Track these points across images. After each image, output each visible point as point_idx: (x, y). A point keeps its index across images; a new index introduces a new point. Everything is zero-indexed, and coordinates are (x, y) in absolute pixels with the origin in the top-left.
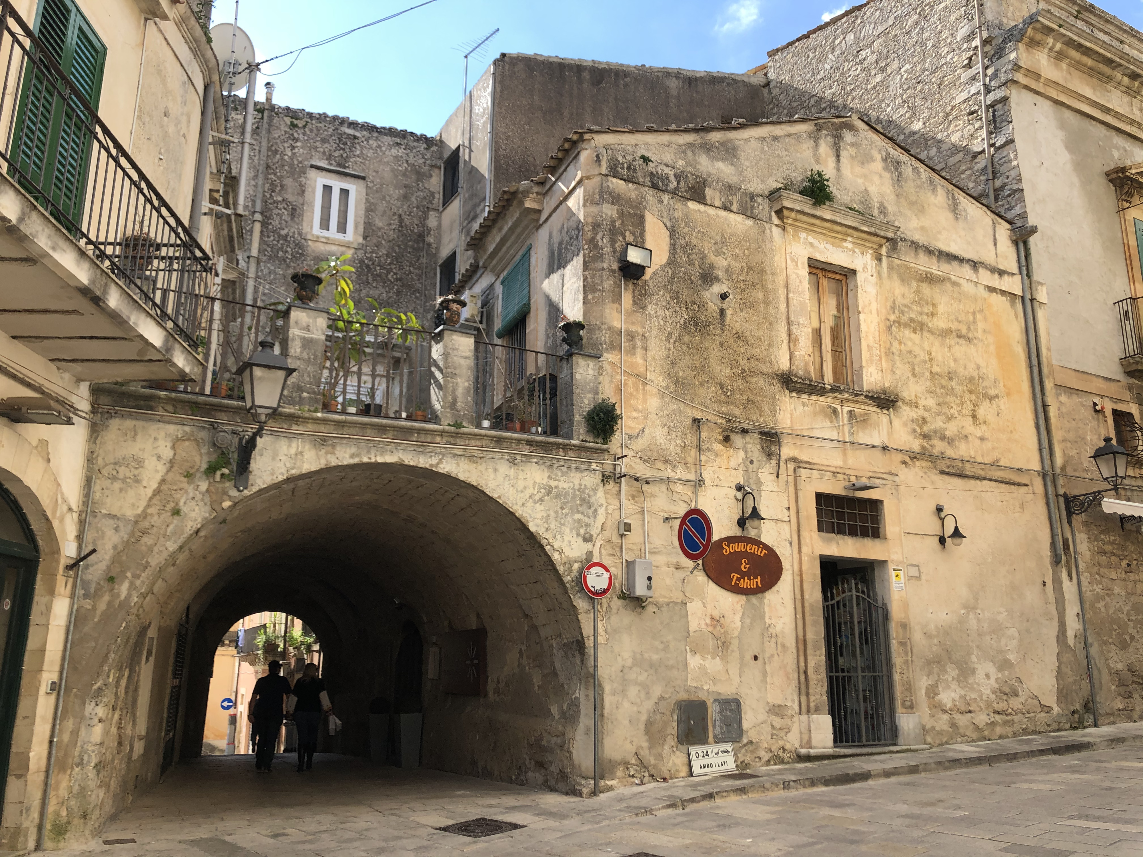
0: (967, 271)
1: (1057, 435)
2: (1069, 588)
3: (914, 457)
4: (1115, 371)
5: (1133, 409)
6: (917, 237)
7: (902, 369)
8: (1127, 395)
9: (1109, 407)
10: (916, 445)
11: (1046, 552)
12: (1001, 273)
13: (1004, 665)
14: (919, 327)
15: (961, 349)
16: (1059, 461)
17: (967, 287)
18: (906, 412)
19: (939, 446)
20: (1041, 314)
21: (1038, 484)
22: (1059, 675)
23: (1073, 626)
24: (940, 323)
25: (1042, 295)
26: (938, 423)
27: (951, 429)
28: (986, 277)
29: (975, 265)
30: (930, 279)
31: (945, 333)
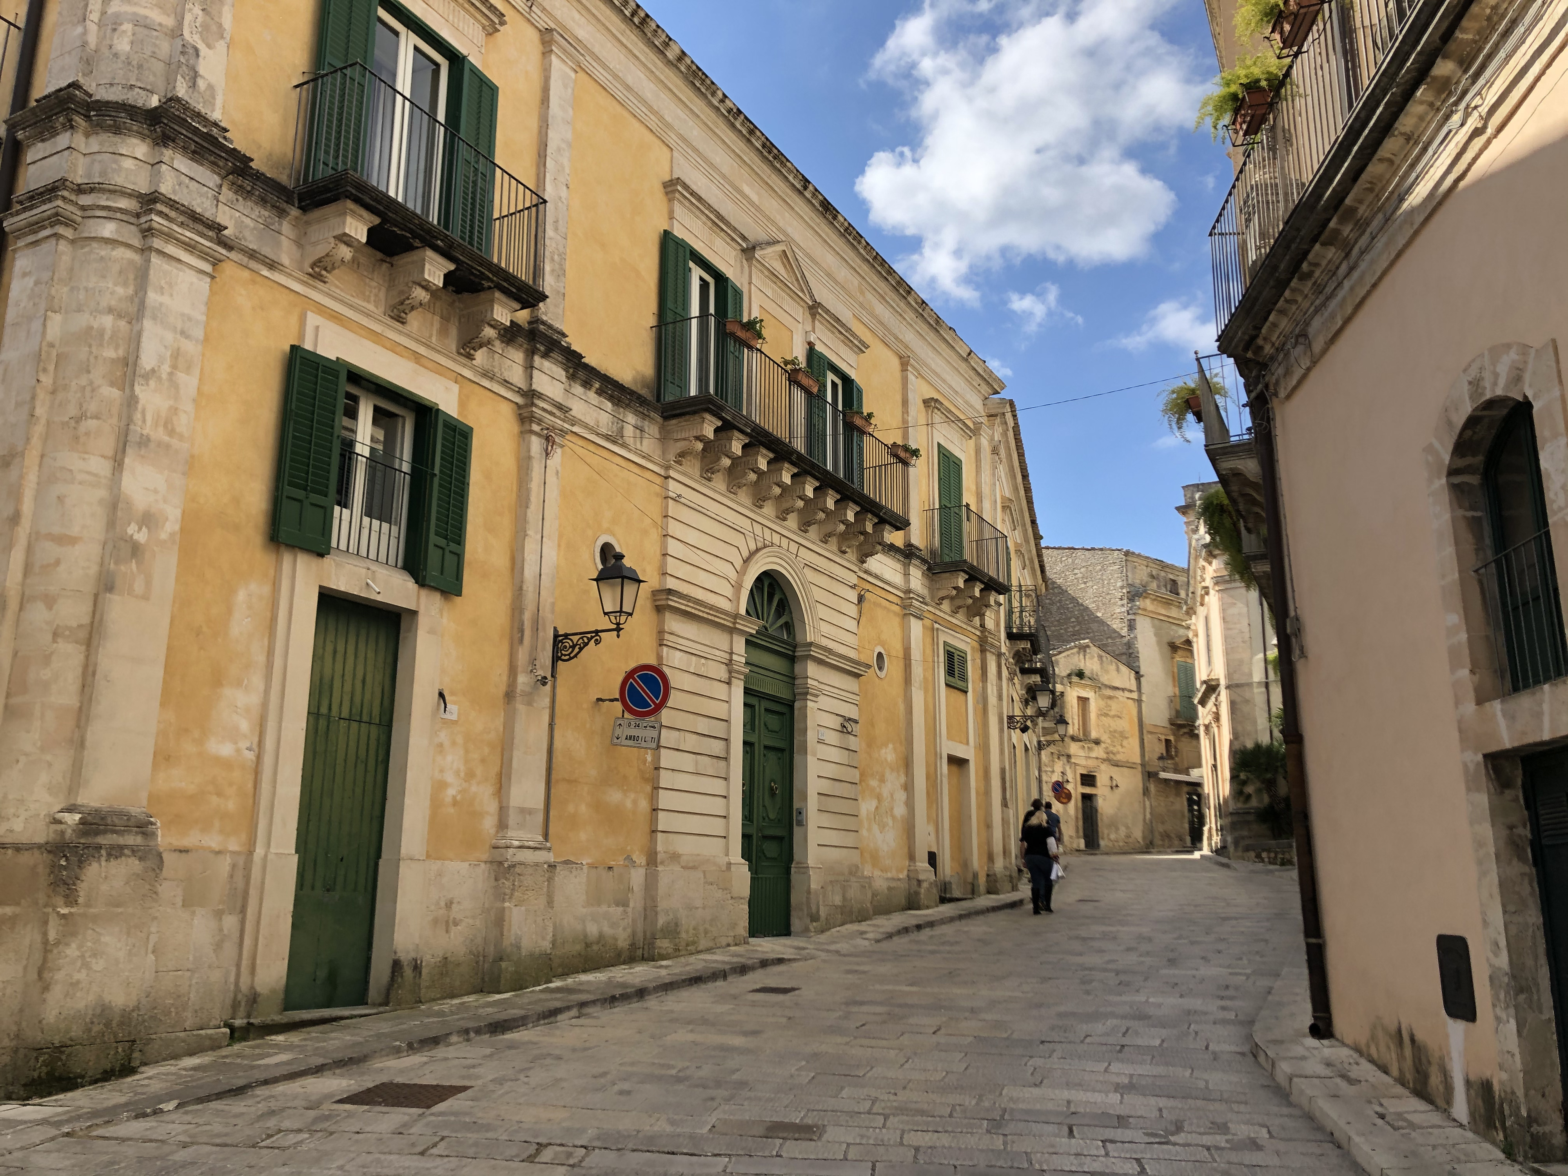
0: (1121, 693)
1: (1147, 749)
2: (1147, 803)
3: (1104, 760)
4: (1166, 723)
5: (1172, 738)
6: (1106, 683)
7: (1102, 731)
8: (1170, 732)
9: (1163, 738)
10: (1105, 756)
11: (1141, 791)
12: (1131, 691)
13: (1127, 828)
14: (1106, 715)
15: (1118, 721)
16: (1147, 758)
17: (1121, 699)
18: (1103, 745)
19: (1111, 756)
20: (1143, 705)
21: (1139, 767)
22: (1143, 832)
23: (1148, 816)
24: (1112, 713)
25: (1144, 698)
26: (1111, 748)
27: (1115, 750)
28: (1127, 694)
29: (1123, 690)
30: (1110, 698)
31: (1114, 716)
